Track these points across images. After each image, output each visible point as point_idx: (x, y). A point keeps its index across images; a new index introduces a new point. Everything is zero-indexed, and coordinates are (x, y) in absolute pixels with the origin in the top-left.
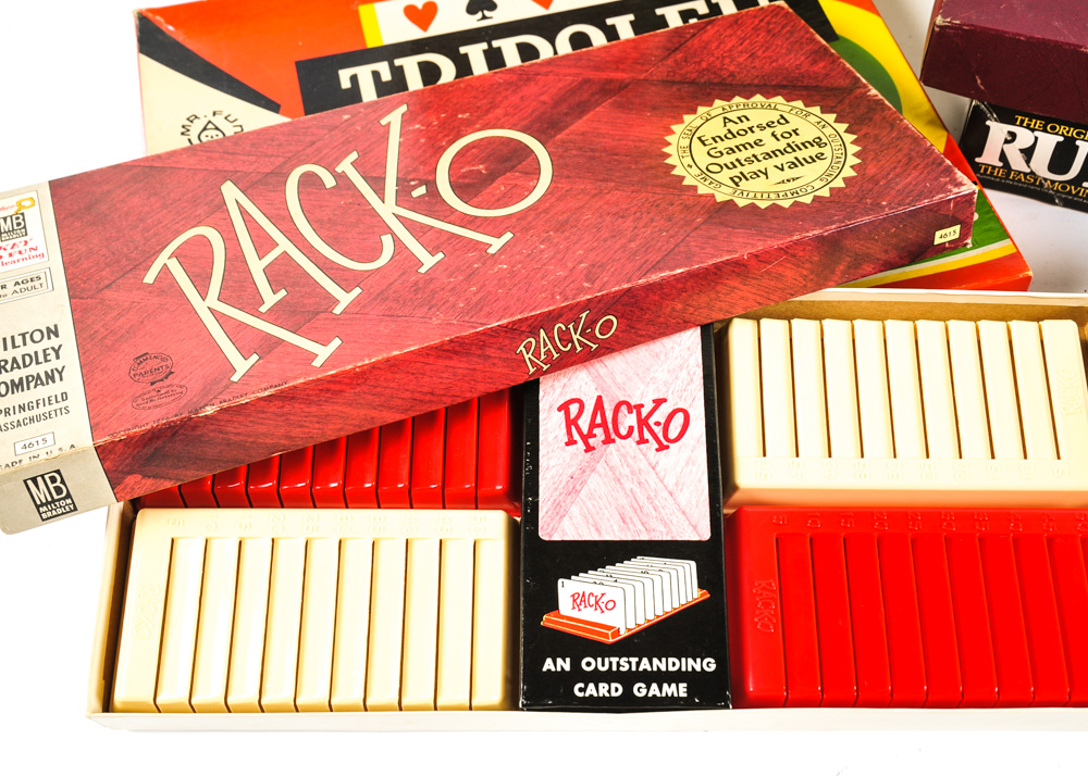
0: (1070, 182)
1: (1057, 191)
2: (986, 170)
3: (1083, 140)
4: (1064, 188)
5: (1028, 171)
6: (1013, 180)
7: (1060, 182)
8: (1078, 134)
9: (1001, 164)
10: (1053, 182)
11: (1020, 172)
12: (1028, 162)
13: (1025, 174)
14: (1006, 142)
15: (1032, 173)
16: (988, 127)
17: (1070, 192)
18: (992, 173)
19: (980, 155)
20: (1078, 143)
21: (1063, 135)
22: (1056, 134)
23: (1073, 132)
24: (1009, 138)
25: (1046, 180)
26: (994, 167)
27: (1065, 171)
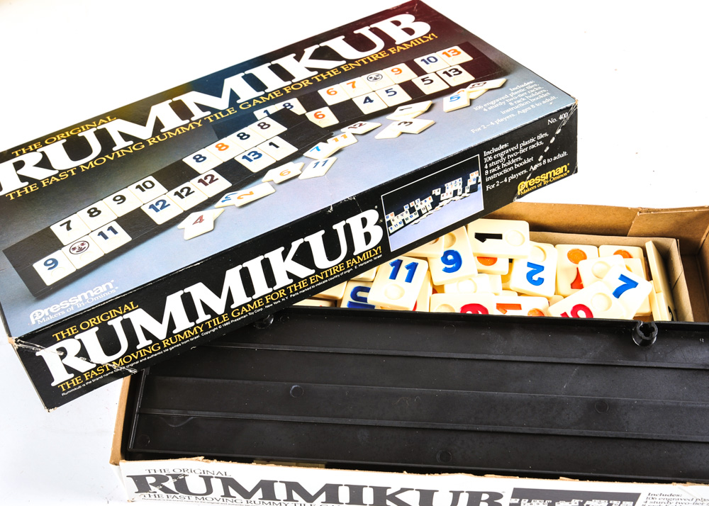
0: (128, 352)
1: (125, 365)
2: (66, 386)
3: (111, 319)
4: (127, 359)
5: (94, 366)
6: (90, 380)
7: (122, 357)
8: (104, 317)
9: (72, 375)
10: (117, 361)
11: (90, 371)
12: (88, 360)
13: (95, 369)
14: (62, 357)
15: (98, 365)
16: (41, 357)
17: (134, 360)
18: (71, 385)
19: (53, 380)
20: (109, 323)
21: (95, 326)
22: (90, 328)
23: (100, 319)
24: (62, 354)
25: (111, 363)
26: (69, 381)
27: (118, 348)
